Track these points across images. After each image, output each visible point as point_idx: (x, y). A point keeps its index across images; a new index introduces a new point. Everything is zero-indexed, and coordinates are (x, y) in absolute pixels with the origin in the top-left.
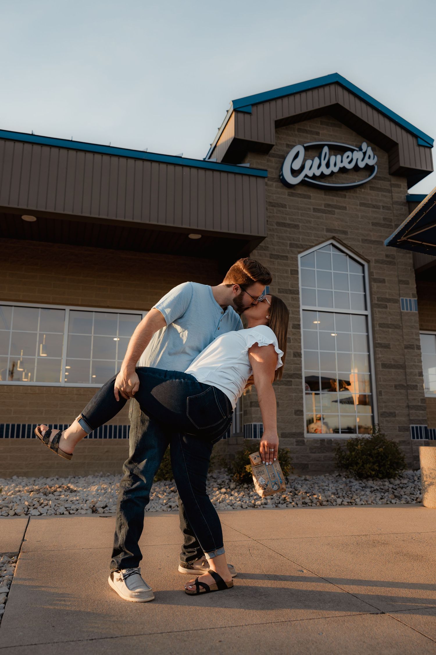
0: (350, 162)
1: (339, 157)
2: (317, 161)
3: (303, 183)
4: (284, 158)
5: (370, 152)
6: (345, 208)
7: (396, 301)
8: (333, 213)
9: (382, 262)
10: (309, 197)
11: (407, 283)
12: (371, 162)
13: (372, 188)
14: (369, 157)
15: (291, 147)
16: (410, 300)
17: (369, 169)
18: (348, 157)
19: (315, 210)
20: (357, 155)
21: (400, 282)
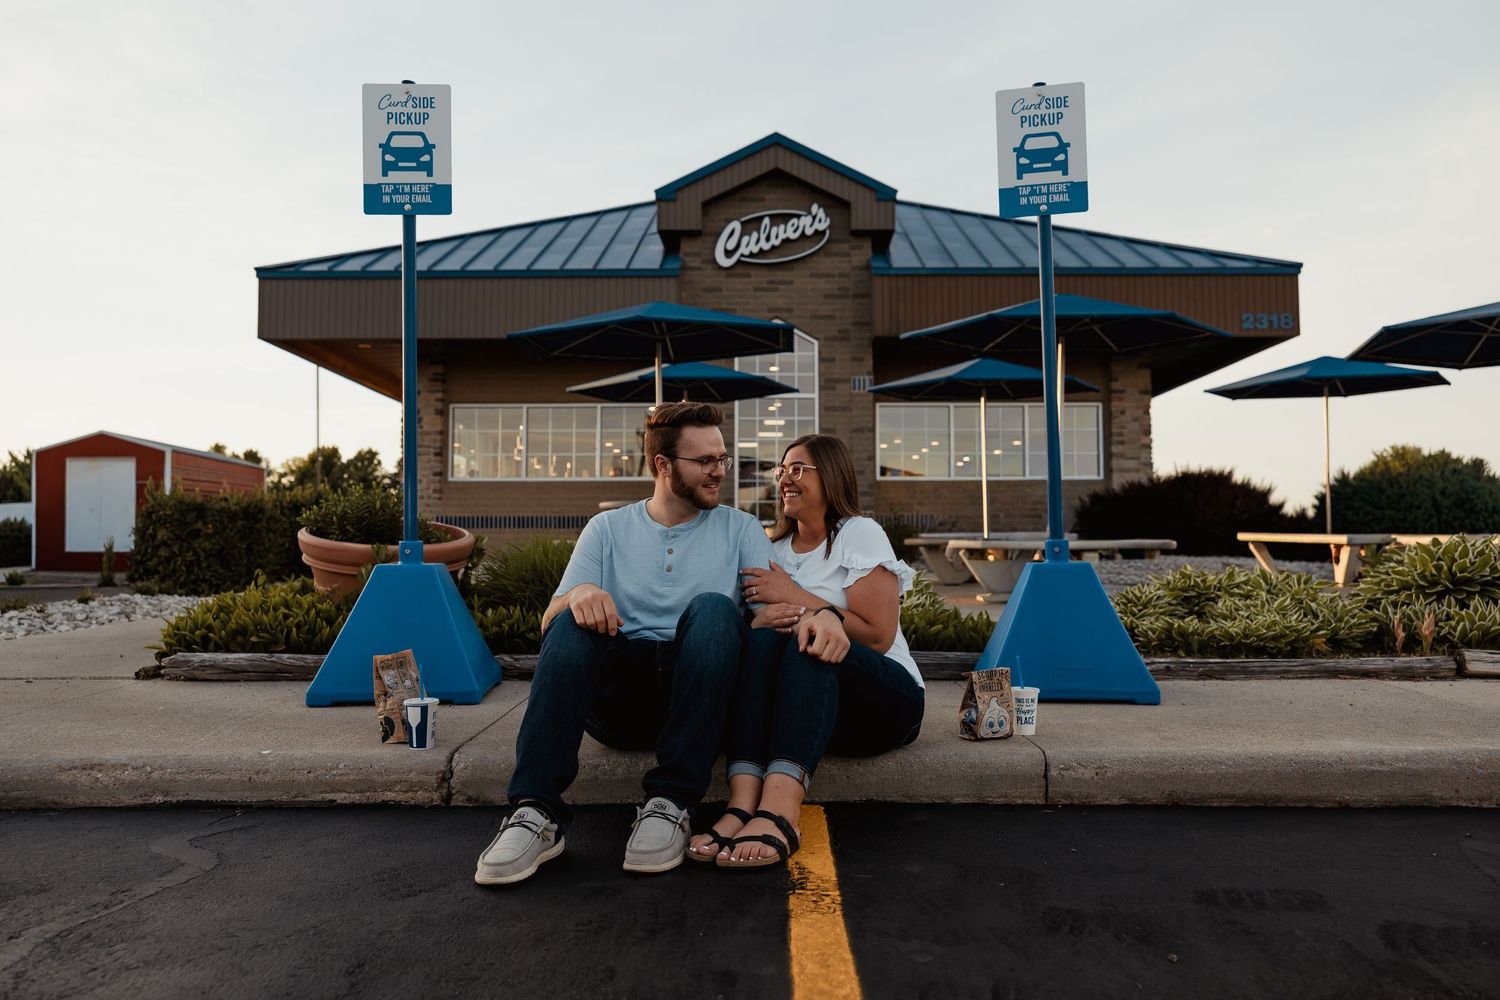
0: (795, 231)
1: (782, 227)
2: (755, 235)
3: (739, 262)
4: (718, 235)
5: (821, 214)
6: (791, 283)
7: (847, 381)
8: (776, 290)
9: (834, 339)
10: (749, 276)
11: (861, 360)
12: (821, 227)
13: (827, 255)
14: (820, 221)
15: (728, 221)
16: (864, 380)
17: (819, 234)
18: (793, 225)
19: (756, 289)
20: (806, 221)
21: (855, 359)
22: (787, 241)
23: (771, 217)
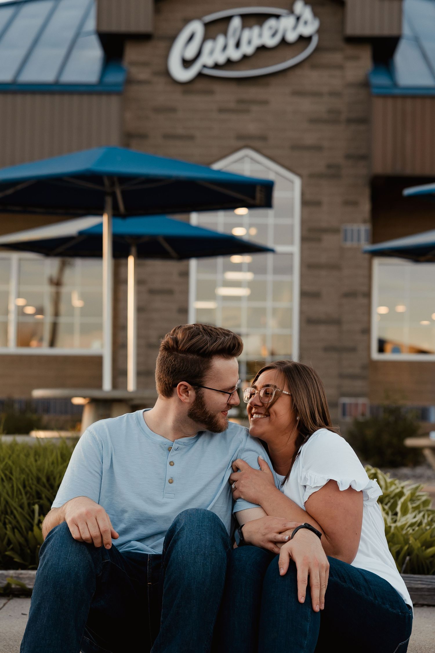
3: (200, 75)
4: (173, 39)
6: (265, 102)
7: (336, 231)
8: (247, 111)
9: (321, 175)
10: (211, 92)
11: (356, 205)
13: (314, 67)
15: (187, 21)
17: (304, 40)
19: (222, 110)
22: (262, 49)
23: (244, 17)
